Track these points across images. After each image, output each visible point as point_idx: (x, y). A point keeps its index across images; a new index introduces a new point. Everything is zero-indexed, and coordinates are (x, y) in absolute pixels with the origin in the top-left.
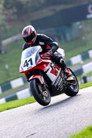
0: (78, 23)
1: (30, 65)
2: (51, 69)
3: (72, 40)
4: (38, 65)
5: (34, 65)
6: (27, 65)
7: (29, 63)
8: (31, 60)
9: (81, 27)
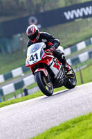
0: (19, 35)
1: (35, 60)
2: (54, 63)
3: (13, 52)
4: (42, 60)
5: (39, 59)
6: (33, 59)
7: (35, 57)
8: (36, 55)
9: (21, 39)
